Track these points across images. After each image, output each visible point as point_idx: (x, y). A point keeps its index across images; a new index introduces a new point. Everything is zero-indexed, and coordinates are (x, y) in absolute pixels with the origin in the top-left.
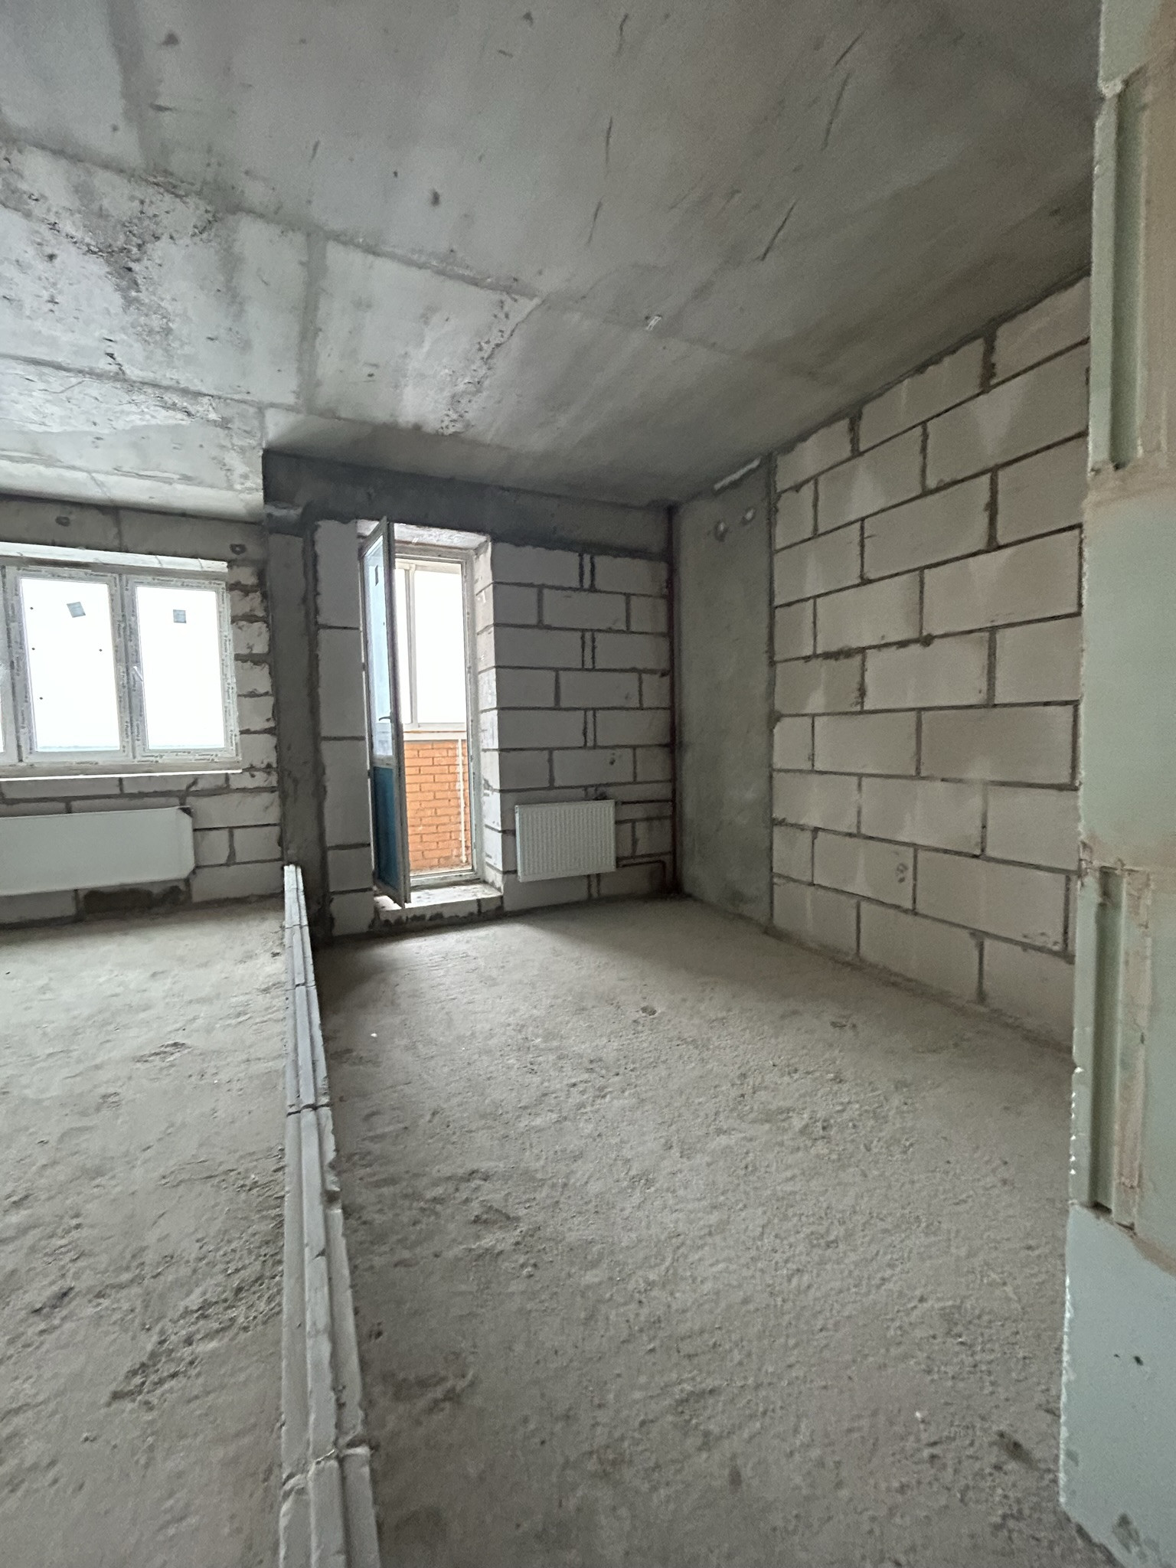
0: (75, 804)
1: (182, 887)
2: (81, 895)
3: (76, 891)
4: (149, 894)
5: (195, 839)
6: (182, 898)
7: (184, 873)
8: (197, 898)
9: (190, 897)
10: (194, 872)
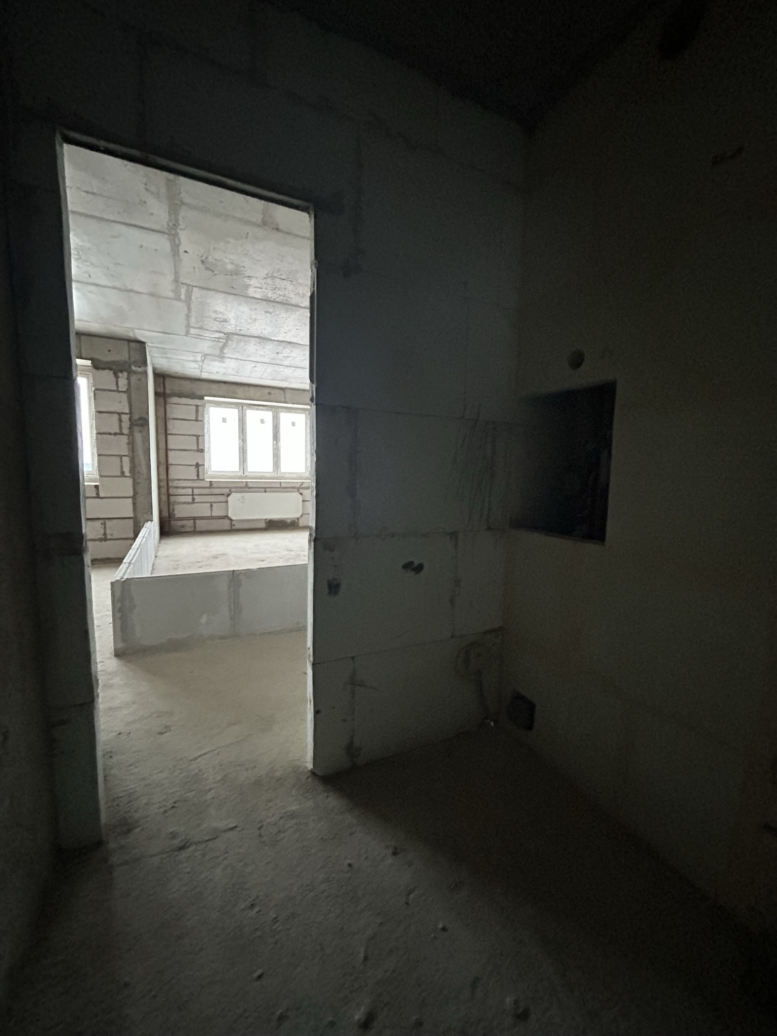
0: (267, 490)
1: (296, 521)
2: (267, 521)
3: (266, 519)
4: (286, 522)
5: (303, 504)
6: (296, 524)
7: (299, 516)
8: (301, 525)
9: (298, 525)
10: (302, 516)
